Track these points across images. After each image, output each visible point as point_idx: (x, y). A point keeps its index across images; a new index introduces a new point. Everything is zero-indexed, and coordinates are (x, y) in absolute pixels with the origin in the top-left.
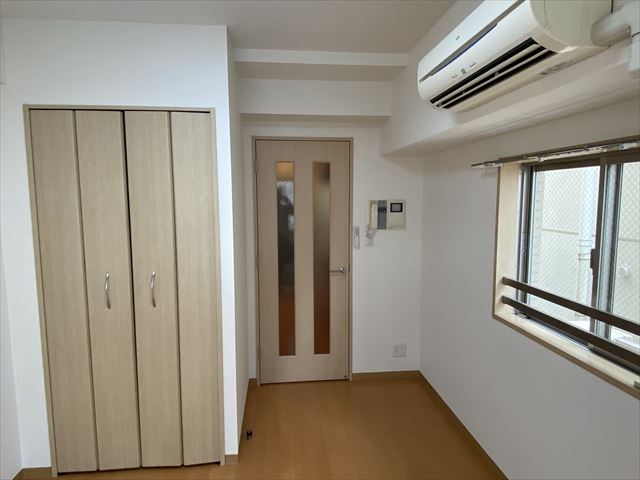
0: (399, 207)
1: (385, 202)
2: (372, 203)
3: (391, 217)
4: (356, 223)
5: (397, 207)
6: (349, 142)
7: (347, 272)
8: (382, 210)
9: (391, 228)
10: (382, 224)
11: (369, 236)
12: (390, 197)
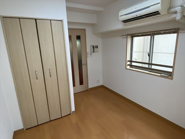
0: (97, 47)
1: (94, 46)
2: (91, 46)
3: (95, 49)
4: (87, 52)
5: (96, 47)
6: (85, 30)
7: (86, 64)
8: (93, 48)
9: (96, 52)
10: (94, 52)
11: (91, 55)
12: (95, 44)
